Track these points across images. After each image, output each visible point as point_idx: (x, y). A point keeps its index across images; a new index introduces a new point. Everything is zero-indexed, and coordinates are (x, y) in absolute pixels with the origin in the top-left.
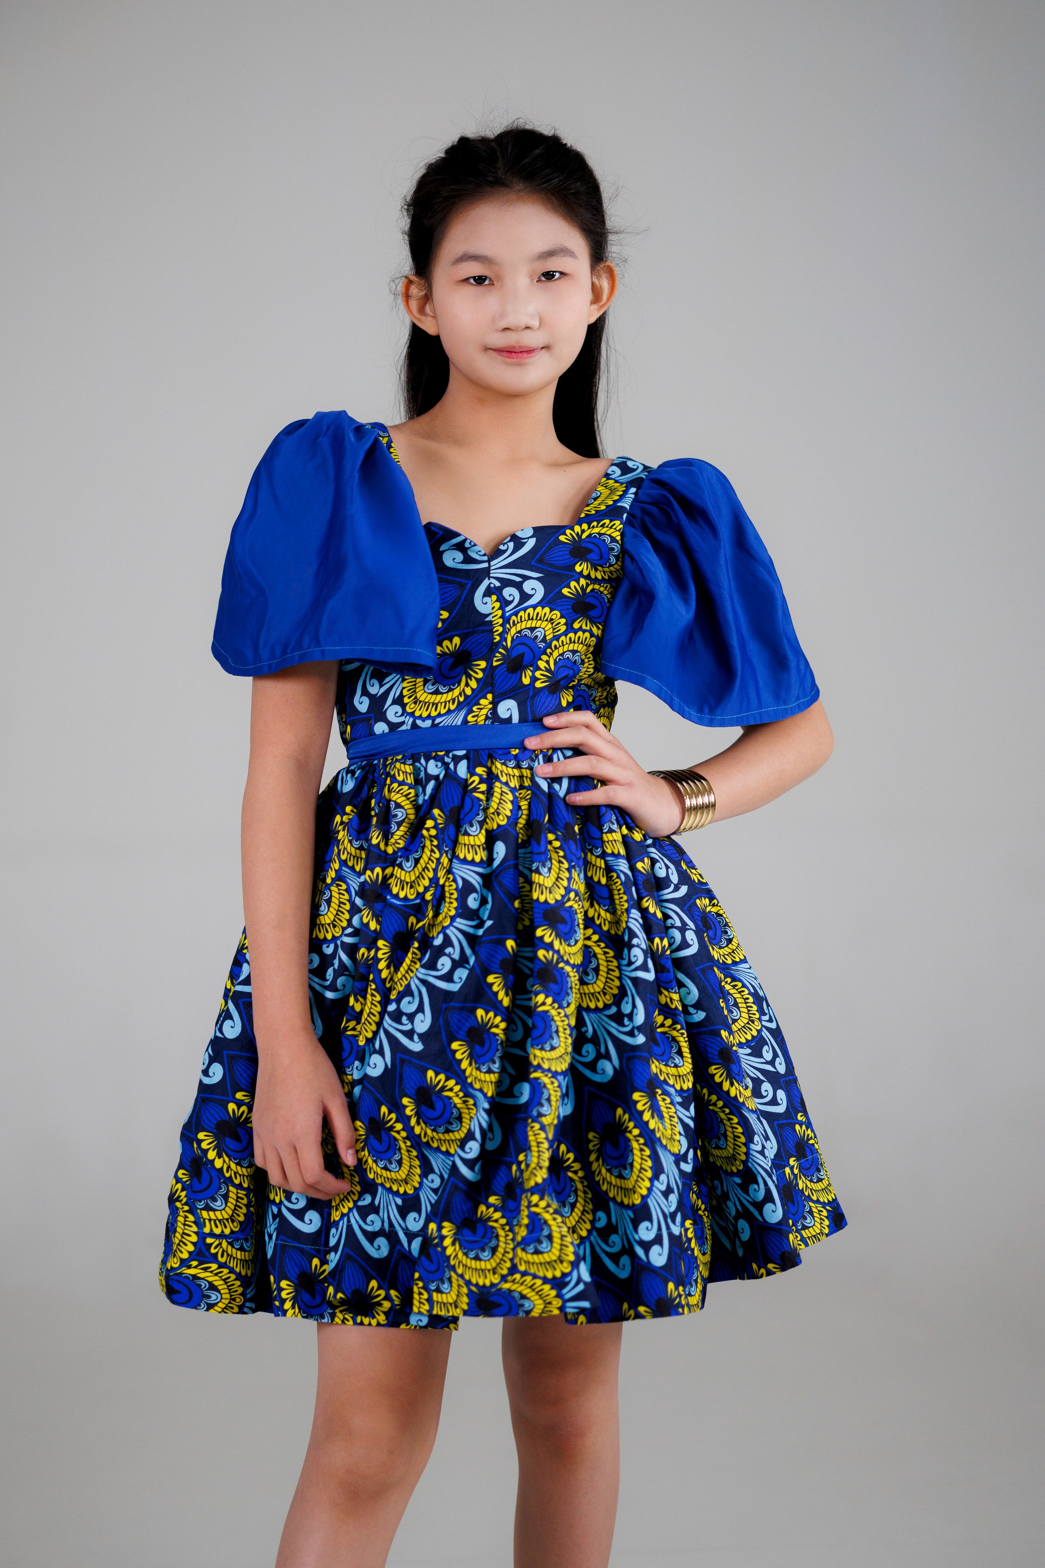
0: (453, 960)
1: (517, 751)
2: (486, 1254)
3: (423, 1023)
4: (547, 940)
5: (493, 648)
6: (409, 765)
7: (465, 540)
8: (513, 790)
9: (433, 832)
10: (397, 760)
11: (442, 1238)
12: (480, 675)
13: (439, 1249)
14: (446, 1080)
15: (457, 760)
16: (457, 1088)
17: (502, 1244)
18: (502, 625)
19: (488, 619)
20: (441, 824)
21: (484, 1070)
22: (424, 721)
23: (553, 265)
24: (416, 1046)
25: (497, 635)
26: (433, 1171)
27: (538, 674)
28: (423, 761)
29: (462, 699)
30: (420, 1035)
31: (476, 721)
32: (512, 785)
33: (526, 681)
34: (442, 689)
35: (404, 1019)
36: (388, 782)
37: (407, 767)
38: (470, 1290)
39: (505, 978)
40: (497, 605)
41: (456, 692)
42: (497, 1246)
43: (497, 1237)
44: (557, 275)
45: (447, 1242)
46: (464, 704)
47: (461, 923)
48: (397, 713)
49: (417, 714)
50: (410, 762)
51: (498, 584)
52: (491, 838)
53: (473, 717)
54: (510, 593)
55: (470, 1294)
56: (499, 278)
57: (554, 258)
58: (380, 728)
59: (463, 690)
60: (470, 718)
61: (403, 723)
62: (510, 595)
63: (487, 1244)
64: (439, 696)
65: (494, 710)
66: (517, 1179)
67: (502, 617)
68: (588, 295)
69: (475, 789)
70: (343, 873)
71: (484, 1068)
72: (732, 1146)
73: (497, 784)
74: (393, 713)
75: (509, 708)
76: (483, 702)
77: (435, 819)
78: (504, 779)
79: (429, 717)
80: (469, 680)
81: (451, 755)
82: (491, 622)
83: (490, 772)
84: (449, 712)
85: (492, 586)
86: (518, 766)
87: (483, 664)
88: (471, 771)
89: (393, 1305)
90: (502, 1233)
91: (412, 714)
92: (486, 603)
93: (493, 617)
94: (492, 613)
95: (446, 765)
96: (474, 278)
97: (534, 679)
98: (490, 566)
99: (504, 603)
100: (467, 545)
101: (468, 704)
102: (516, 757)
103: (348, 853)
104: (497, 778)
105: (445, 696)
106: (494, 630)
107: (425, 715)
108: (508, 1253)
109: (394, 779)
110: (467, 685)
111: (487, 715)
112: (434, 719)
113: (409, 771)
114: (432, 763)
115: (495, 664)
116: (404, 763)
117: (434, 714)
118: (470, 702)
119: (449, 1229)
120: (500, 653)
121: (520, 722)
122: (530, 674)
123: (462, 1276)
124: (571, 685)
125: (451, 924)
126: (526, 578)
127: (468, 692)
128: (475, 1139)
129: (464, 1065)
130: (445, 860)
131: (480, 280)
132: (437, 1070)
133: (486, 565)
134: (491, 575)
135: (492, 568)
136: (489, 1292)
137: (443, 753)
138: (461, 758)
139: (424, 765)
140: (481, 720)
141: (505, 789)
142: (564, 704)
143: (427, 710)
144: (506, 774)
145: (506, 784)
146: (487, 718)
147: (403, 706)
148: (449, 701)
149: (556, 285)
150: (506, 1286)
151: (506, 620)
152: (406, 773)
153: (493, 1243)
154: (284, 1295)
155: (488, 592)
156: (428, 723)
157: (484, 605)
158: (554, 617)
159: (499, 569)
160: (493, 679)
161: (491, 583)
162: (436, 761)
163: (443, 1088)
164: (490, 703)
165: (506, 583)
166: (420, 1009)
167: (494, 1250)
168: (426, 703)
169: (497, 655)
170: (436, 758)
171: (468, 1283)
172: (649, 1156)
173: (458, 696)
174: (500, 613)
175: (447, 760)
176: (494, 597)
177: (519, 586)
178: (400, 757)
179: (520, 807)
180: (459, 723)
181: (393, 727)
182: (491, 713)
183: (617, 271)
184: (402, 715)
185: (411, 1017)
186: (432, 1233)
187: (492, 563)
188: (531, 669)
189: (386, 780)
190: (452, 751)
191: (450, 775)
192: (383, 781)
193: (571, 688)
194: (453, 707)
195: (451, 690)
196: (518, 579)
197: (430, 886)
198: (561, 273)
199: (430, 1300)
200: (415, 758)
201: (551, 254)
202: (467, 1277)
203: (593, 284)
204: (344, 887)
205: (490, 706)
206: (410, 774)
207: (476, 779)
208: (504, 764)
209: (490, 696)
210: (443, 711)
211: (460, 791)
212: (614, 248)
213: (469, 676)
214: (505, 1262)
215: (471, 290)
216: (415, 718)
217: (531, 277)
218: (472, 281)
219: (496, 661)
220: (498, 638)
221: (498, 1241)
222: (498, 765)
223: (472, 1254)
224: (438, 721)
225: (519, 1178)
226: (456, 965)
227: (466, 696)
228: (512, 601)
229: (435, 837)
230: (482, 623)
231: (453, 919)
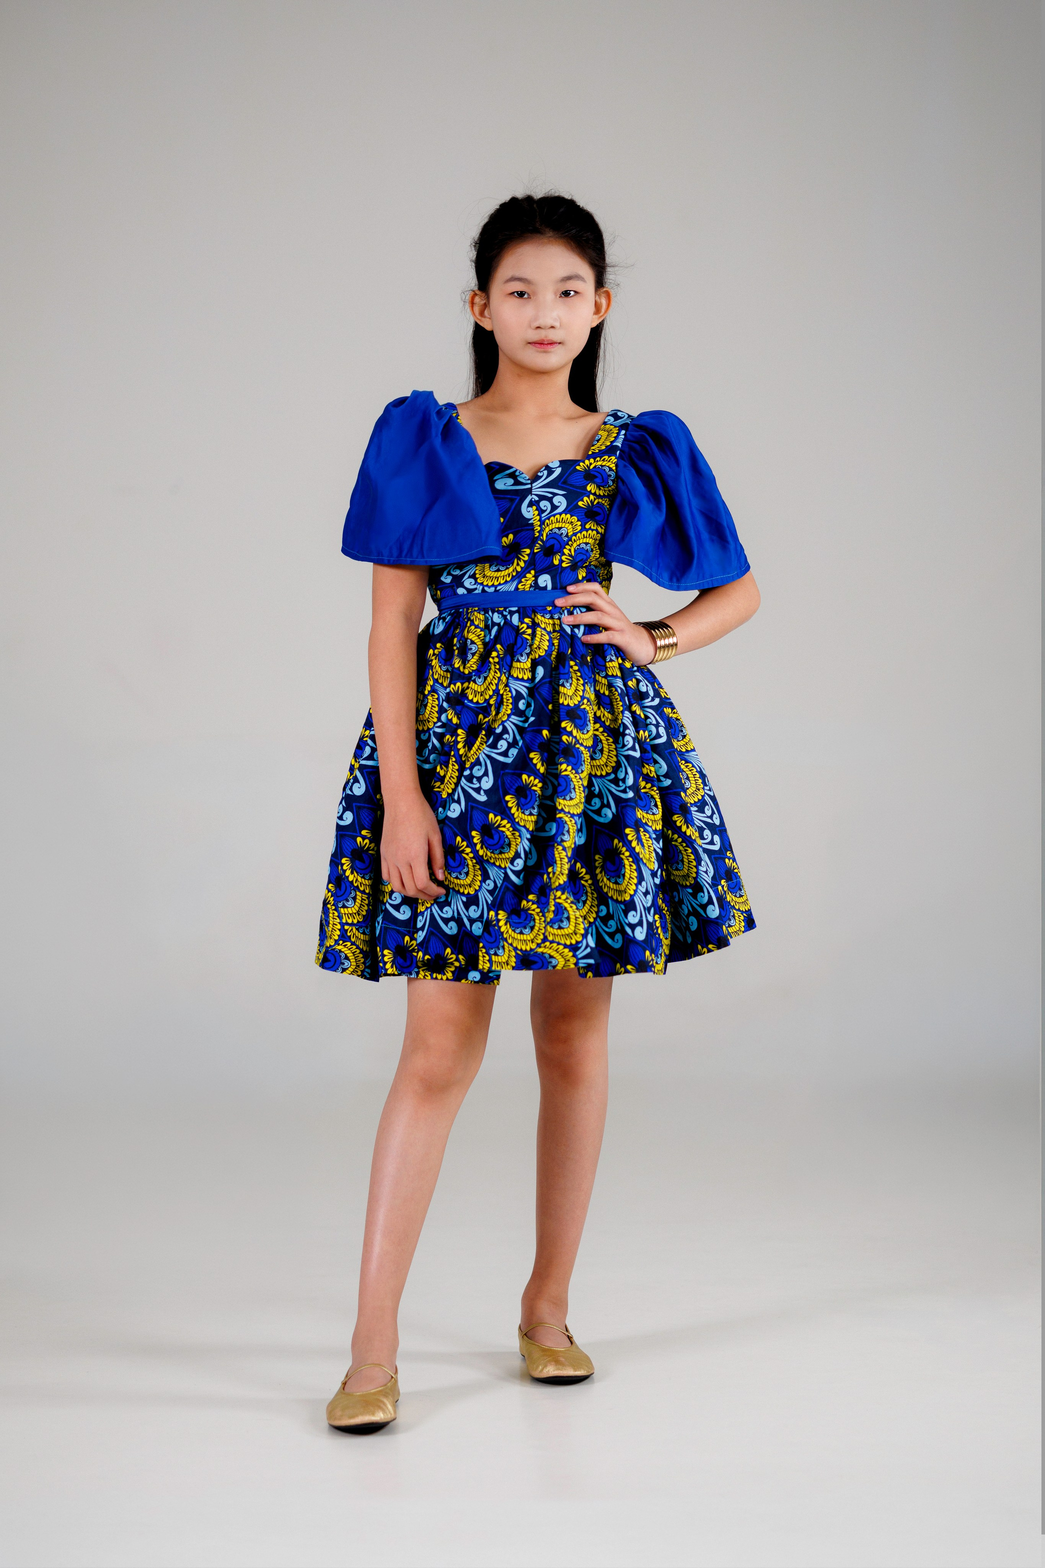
0: (508, 743)
1: (551, 608)
2: (527, 930)
3: (487, 783)
4: (569, 729)
5: (534, 540)
6: (482, 615)
7: (516, 470)
8: (549, 633)
9: (496, 660)
10: (475, 610)
11: (498, 921)
12: (526, 558)
13: (496, 928)
14: (501, 820)
15: (512, 613)
16: (508, 825)
17: (537, 925)
18: (540, 526)
19: (530, 522)
20: (502, 654)
21: (527, 814)
22: (489, 588)
23: (571, 285)
24: (482, 798)
25: (537, 532)
26: (490, 879)
27: (564, 558)
28: (490, 613)
29: (514, 574)
30: (485, 791)
31: (524, 588)
32: (548, 630)
33: (556, 562)
34: (501, 568)
35: (475, 780)
36: (468, 625)
37: (481, 616)
38: (516, 953)
39: (542, 755)
40: (537, 513)
41: (511, 569)
42: (534, 925)
43: (534, 920)
44: (572, 293)
45: (502, 923)
46: (516, 577)
47: (514, 719)
48: (471, 583)
49: (485, 583)
50: (483, 613)
51: (537, 499)
52: (535, 664)
53: (522, 585)
54: (544, 504)
55: (517, 956)
56: (535, 293)
57: (571, 281)
58: (461, 591)
59: (516, 568)
60: (520, 586)
61: (476, 589)
62: (545, 506)
63: (528, 924)
64: (500, 573)
65: (536, 581)
66: (547, 884)
67: (540, 520)
68: (593, 309)
69: (524, 632)
70: (436, 687)
71: (527, 812)
72: (687, 868)
73: (538, 629)
74: (468, 583)
75: (545, 580)
76: (528, 575)
77: (498, 652)
78: (543, 626)
79: (493, 585)
80: (519, 561)
81: (507, 610)
82: (533, 524)
83: (533, 621)
84: (506, 582)
85: (533, 500)
86: (552, 618)
87: (528, 551)
88: (521, 621)
89: (461, 964)
90: (537, 917)
91: (482, 584)
92: (529, 511)
93: (534, 521)
94: (533, 518)
95: (505, 617)
96: (517, 292)
97: (561, 561)
98: (532, 487)
99: (541, 511)
100: (517, 473)
101: (518, 577)
102: (550, 612)
103: (439, 674)
104: (538, 625)
105: (503, 572)
106: (535, 529)
107: (490, 584)
108: (541, 930)
109: (472, 623)
110: (518, 564)
111: (531, 584)
112: (496, 587)
113: (482, 619)
114: (496, 614)
115: (536, 551)
116: (479, 613)
117: (496, 583)
118: (519, 576)
119: (503, 915)
120: (539, 544)
121: (552, 589)
122: (559, 557)
123: (511, 945)
124: (584, 565)
125: (508, 719)
126: (555, 494)
127: (519, 569)
128: (521, 858)
129: (513, 810)
130: (504, 678)
131: (521, 294)
132: (496, 813)
133: (529, 486)
134: (533, 493)
135: (533, 488)
136: (529, 954)
137: (502, 609)
138: (515, 612)
139: (491, 616)
140: (527, 588)
141: (544, 632)
142: (580, 578)
143: (491, 581)
144: (544, 623)
145: (545, 629)
146: (531, 586)
147: (476, 579)
148: (506, 576)
149: (573, 301)
150: (540, 950)
151: (542, 522)
152: (480, 620)
153: (532, 924)
154: (386, 959)
155: (531, 504)
156: (492, 589)
157: (528, 512)
158: (573, 521)
159: (537, 489)
160: (535, 561)
161: (532, 498)
162: (498, 613)
163: (499, 826)
164: (533, 577)
165: (542, 498)
166: (486, 774)
167: (532, 928)
168: (491, 577)
169: (537, 545)
170: (499, 612)
171: (516, 949)
172: (635, 870)
173: (512, 572)
174: (538, 518)
175: (505, 613)
176: (534, 508)
177: (550, 500)
178: (476, 609)
179: (553, 644)
180: (513, 589)
181: (470, 591)
182: (534, 583)
183: (612, 292)
184: (475, 584)
185: (479, 779)
186: (491, 918)
187: (534, 485)
188: (560, 554)
189: (467, 623)
190: (508, 608)
191: (508, 623)
192: (465, 624)
193: (584, 567)
194: (508, 579)
195: (507, 568)
196: (550, 495)
197: (493, 695)
198: (575, 292)
199: (490, 961)
200: (486, 612)
201: (569, 278)
202: (514, 945)
203: (596, 302)
204: (436, 696)
205: (533, 579)
206: (482, 621)
207: (525, 626)
208: (543, 616)
209: (533, 572)
210: (502, 582)
211: (514, 633)
212: (610, 276)
213: (519, 559)
214: (539, 935)
215: (515, 301)
216: (484, 586)
217: (555, 294)
218: (516, 294)
219: (537, 549)
220: (537, 534)
221: (535, 922)
222: (539, 617)
223: (518, 931)
224: (499, 588)
225: (548, 883)
226: (510, 746)
227: (517, 572)
228: (546, 510)
229: (498, 663)
230: (526, 524)
231: (509, 716)
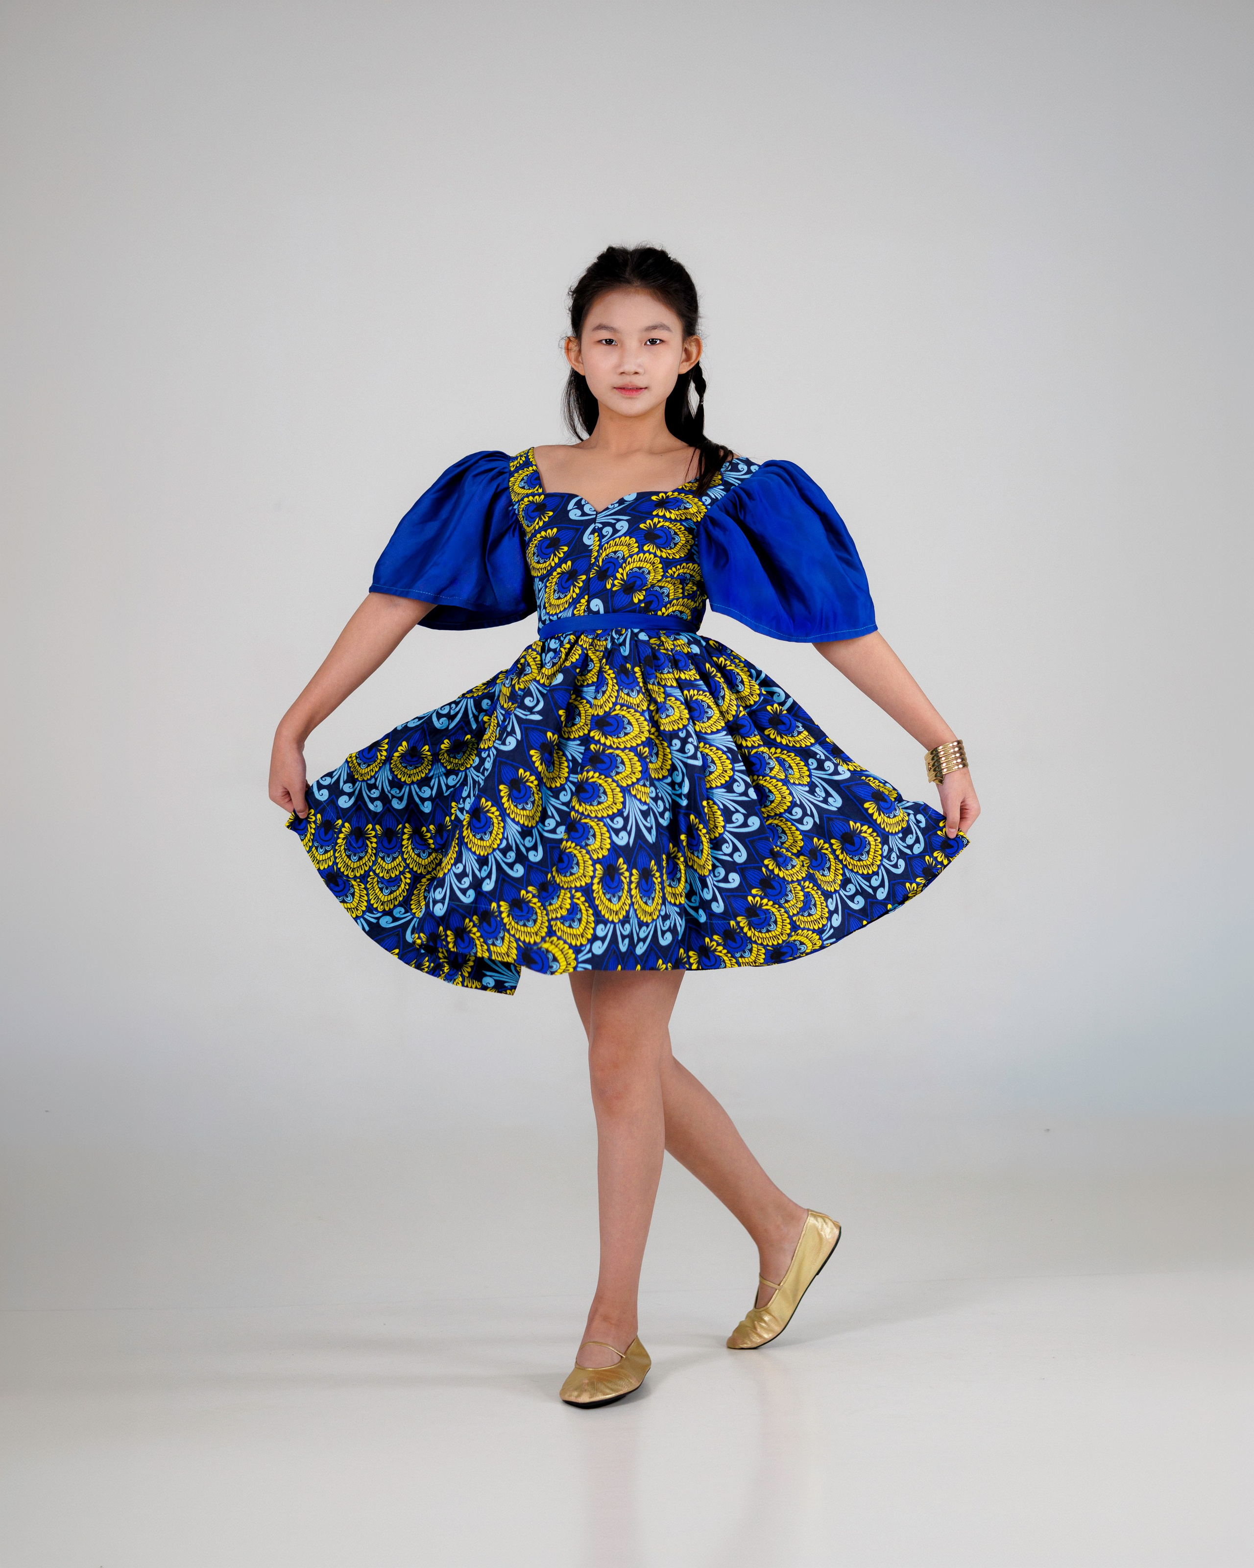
2: (530, 923)
4: (596, 738)
5: (591, 566)
7: (582, 499)
11: (500, 911)
12: (582, 584)
13: (499, 919)
17: (540, 918)
18: (598, 551)
19: (590, 548)
23: (656, 334)
25: (594, 558)
27: (615, 582)
31: (578, 613)
33: (609, 586)
34: (562, 595)
38: (518, 945)
40: (597, 539)
41: (567, 596)
42: (537, 918)
43: (536, 913)
44: (658, 342)
45: (503, 915)
49: (551, 613)
51: (600, 526)
53: (576, 611)
54: (606, 530)
56: (621, 341)
57: (656, 330)
60: (574, 612)
61: (546, 619)
62: (606, 532)
63: (530, 917)
65: (588, 605)
67: (599, 545)
68: (680, 356)
75: (597, 605)
76: (582, 601)
80: (575, 588)
82: (591, 550)
84: (565, 609)
85: (597, 527)
87: (584, 577)
90: (538, 911)
91: (549, 613)
92: (591, 539)
93: (593, 546)
94: (593, 544)
96: (606, 340)
97: (613, 585)
98: (597, 516)
99: (602, 537)
100: (583, 502)
101: (573, 603)
105: (562, 599)
106: (593, 555)
108: (544, 923)
110: (572, 590)
111: (583, 609)
112: (558, 615)
115: (591, 576)
118: (575, 602)
119: (505, 907)
120: (595, 569)
121: (603, 613)
122: (611, 582)
123: (514, 936)
126: (619, 521)
127: (573, 594)
131: (609, 342)
133: (594, 516)
134: (597, 522)
140: (580, 613)
142: (636, 601)
143: (555, 610)
146: (584, 611)
147: (546, 609)
148: (565, 602)
149: (657, 348)
151: (600, 548)
153: (534, 917)
155: (592, 533)
157: (589, 539)
158: (631, 543)
159: (603, 518)
160: (589, 586)
164: (586, 602)
165: (605, 525)
167: (535, 921)
168: (554, 605)
169: (593, 570)
171: (518, 940)
173: (569, 599)
174: (598, 543)
176: (596, 534)
177: (613, 526)
180: (569, 616)
184: (546, 615)
186: (493, 907)
187: (599, 515)
188: (612, 578)
194: (566, 606)
196: (614, 522)
198: (660, 340)
201: (654, 328)
202: (517, 936)
203: (685, 349)
205: (586, 604)
209: (586, 597)
210: (562, 609)
213: (575, 586)
214: (543, 928)
215: (604, 348)
217: (641, 341)
218: (604, 342)
219: (592, 574)
220: (594, 560)
227: (573, 599)
228: (607, 536)
230: (587, 549)
